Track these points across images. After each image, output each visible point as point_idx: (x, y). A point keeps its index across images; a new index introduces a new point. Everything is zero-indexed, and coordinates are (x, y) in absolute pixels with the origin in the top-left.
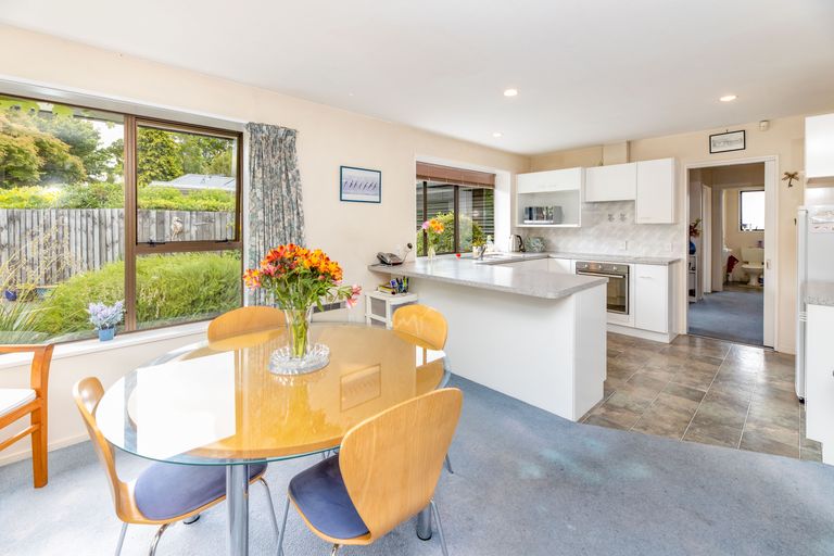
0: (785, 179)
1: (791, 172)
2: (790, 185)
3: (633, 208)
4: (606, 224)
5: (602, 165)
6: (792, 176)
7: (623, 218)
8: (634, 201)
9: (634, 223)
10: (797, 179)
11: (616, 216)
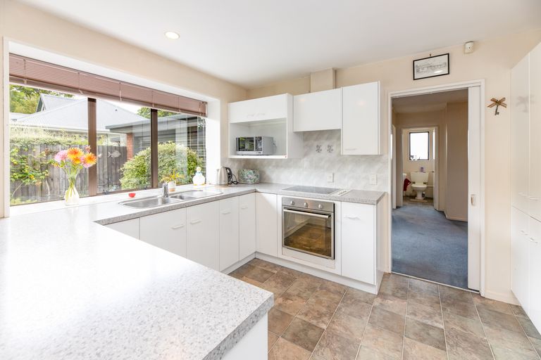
0: (491, 106)
1: (499, 99)
2: (497, 113)
3: (339, 139)
4: (314, 156)
5: (310, 92)
6: (498, 103)
7: (330, 149)
8: (339, 130)
9: (339, 155)
10: (505, 106)
11: (324, 148)
